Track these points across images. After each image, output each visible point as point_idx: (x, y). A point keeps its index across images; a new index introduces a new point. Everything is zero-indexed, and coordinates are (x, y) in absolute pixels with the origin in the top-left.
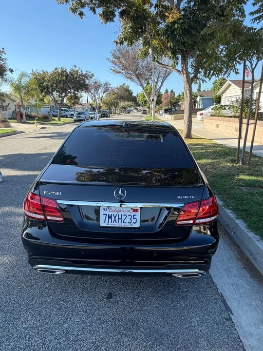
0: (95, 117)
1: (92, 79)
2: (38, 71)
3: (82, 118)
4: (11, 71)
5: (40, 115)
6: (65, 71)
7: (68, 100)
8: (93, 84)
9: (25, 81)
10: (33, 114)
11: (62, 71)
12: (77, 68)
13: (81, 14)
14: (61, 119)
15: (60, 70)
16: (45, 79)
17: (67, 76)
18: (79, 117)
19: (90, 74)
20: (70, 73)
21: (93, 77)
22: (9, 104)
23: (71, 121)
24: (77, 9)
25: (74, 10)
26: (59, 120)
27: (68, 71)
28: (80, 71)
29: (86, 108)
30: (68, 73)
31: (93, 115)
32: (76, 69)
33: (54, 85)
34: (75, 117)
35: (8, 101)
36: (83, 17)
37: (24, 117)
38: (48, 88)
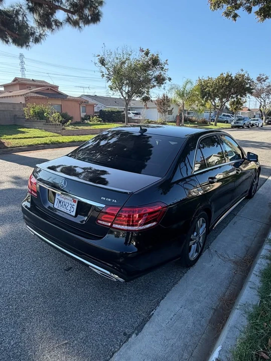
0: (257, 124)
1: (265, 83)
2: (203, 78)
3: (240, 125)
4: (170, 79)
5: (200, 119)
6: (230, 76)
7: (230, 105)
8: (265, 87)
9: (189, 88)
10: (194, 118)
11: (228, 76)
12: (244, 72)
13: (235, 16)
14: (218, 124)
15: (225, 76)
16: (209, 85)
17: (231, 80)
18: (238, 123)
19: (264, 77)
20: (235, 77)
21: (267, 80)
22: (173, 109)
23: (228, 127)
24: (230, 12)
25: (227, 14)
26: (216, 125)
27: (233, 76)
28: (246, 75)
29: (255, 114)
30: (233, 78)
31: (254, 122)
32: (242, 73)
33: (216, 91)
34: (233, 123)
35: (172, 106)
36: (237, 18)
37: (183, 121)
38: (209, 93)
